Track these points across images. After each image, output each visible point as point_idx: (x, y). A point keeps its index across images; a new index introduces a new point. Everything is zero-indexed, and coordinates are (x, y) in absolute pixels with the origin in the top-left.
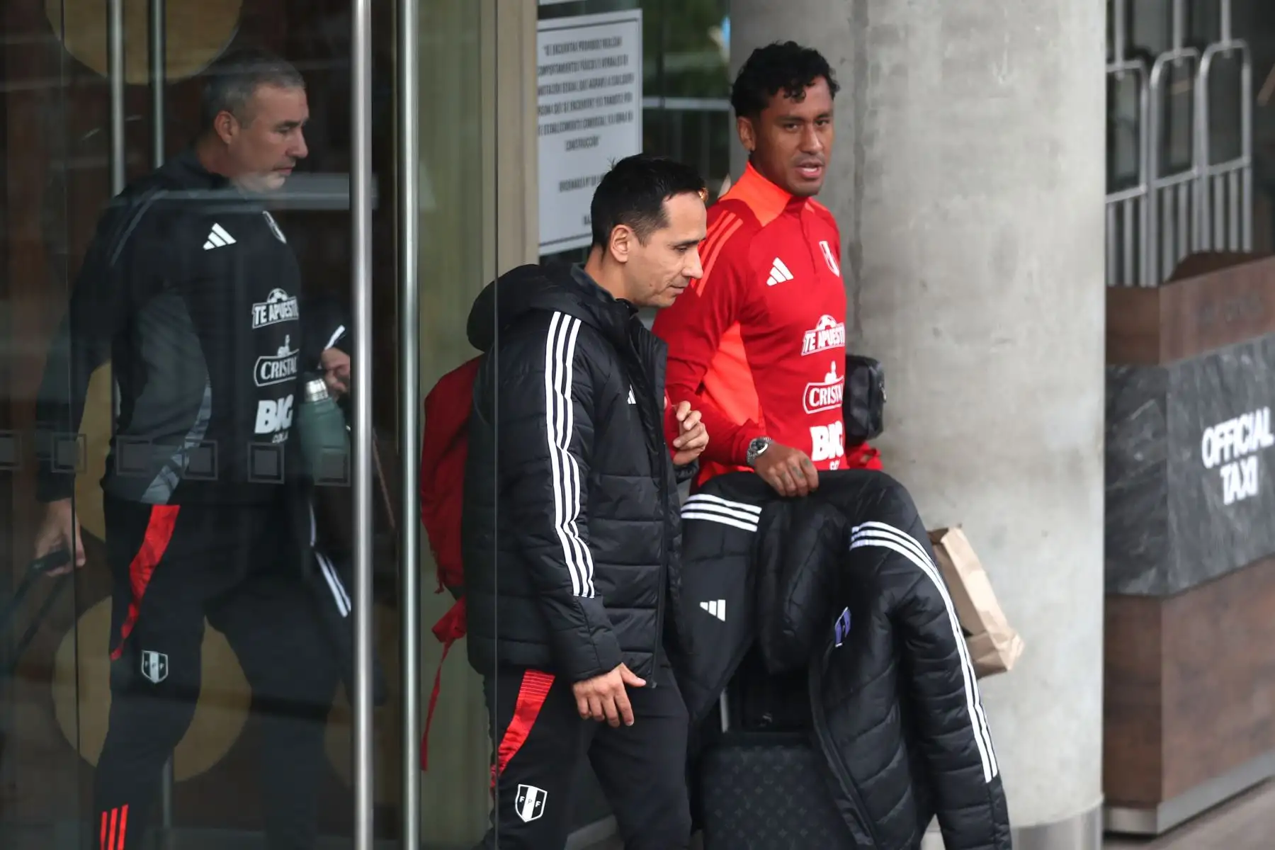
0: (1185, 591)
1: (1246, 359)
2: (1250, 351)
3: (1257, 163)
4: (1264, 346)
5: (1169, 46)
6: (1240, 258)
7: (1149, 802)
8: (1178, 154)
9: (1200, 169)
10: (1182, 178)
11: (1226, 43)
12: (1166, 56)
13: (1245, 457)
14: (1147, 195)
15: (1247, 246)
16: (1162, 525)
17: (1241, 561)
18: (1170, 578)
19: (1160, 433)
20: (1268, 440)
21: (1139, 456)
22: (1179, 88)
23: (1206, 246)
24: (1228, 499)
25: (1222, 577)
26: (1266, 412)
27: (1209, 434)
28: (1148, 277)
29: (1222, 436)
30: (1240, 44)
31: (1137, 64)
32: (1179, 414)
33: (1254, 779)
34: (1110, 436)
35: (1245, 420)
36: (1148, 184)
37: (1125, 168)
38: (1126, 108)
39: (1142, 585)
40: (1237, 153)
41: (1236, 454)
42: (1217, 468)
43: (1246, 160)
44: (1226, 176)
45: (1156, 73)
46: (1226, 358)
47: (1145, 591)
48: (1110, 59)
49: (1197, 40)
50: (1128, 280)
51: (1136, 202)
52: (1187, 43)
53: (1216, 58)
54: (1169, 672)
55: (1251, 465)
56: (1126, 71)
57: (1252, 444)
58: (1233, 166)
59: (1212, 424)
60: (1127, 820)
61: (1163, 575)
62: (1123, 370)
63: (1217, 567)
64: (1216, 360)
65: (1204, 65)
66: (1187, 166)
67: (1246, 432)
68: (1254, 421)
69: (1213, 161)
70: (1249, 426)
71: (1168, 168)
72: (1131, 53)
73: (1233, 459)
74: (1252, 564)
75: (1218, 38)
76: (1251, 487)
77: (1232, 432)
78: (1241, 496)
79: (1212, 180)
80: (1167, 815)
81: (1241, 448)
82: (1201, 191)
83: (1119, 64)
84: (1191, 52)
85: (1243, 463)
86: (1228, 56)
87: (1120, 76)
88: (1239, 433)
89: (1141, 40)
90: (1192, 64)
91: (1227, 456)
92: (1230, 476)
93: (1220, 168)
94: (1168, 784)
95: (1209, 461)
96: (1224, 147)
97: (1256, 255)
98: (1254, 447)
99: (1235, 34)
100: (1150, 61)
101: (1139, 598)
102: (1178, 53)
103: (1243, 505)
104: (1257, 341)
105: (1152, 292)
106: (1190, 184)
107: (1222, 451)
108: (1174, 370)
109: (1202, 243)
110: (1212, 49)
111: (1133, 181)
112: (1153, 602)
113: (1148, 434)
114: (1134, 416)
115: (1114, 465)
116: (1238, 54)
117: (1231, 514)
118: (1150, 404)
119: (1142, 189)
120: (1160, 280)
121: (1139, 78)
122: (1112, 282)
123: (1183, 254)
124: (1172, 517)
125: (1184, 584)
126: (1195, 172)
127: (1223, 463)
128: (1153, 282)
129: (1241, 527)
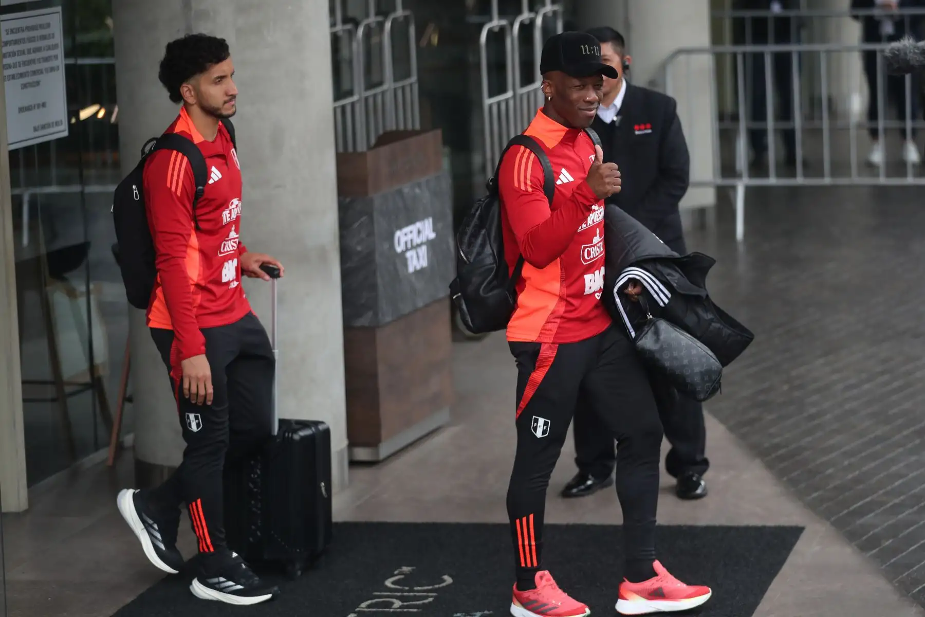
0: (388, 323)
1: (417, 191)
2: (419, 185)
3: (420, 81)
4: (428, 181)
5: (367, 15)
6: (414, 133)
7: (374, 442)
8: (375, 78)
9: (389, 85)
10: (378, 90)
11: (400, 13)
12: (365, 22)
13: (419, 245)
14: (358, 101)
15: (418, 126)
16: (374, 287)
17: (420, 304)
18: (380, 315)
19: (371, 234)
20: (432, 236)
21: (359, 248)
22: (375, 40)
23: (394, 128)
24: (411, 269)
25: (409, 314)
26: (431, 220)
27: (398, 234)
28: (362, 147)
29: (406, 234)
30: (407, 13)
31: (349, 26)
32: (380, 223)
33: (434, 426)
34: (342, 237)
35: (419, 225)
36: (360, 94)
37: (346, 86)
38: (345, 53)
39: (364, 321)
40: (408, 75)
41: (415, 244)
42: (404, 252)
43: (414, 79)
44: (403, 88)
45: (360, 31)
46: (406, 190)
47: (367, 324)
48: (333, 25)
49: (384, 11)
50: (350, 149)
51: (353, 104)
52: (378, 13)
53: (394, 22)
54: (381, 369)
55: (423, 250)
56: (344, 31)
57: (422, 238)
58: (407, 82)
59: (400, 228)
60: (362, 454)
61: (376, 314)
62: (348, 200)
63: (406, 309)
64: (400, 192)
65: (388, 25)
66: (380, 83)
67: (419, 232)
68: (424, 225)
69: (396, 79)
70: (421, 229)
71: (370, 85)
72: (346, 20)
73: (413, 248)
74: (427, 306)
75: (394, 9)
76: (424, 263)
77: (411, 232)
78: (418, 268)
79: (395, 90)
80: (385, 450)
81: (417, 241)
82: (389, 97)
83: (339, 27)
84: (380, 19)
85: (419, 250)
86: (401, 19)
87: (340, 34)
88: (415, 232)
89: (351, 13)
90: (381, 25)
91: (409, 246)
92: (412, 257)
93: (400, 84)
94: (384, 432)
95: (399, 249)
96: (401, 72)
97: (423, 131)
98: (424, 240)
99: (404, 7)
100: (357, 24)
101: (363, 328)
102: (372, 19)
103: (419, 273)
104: (423, 180)
105: (363, 154)
106: (383, 93)
107: (406, 243)
108: (377, 199)
109: (391, 126)
110: (392, 16)
111: (350, 93)
112: (371, 331)
113: (363, 235)
114: (356, 225)
115: (345, 253)
116: (406, 18)
117: (413, 279)
118: (364, 219)
119: (355, 98)
120: (370, 148)
121: (351, 34)
122: (341, 150)
123: (381, 132)
124: (379, 281)
125: (388, 319)
126: (385, 87)
127: (407, 250)
128: (365, 149)
129: (419, 285)
